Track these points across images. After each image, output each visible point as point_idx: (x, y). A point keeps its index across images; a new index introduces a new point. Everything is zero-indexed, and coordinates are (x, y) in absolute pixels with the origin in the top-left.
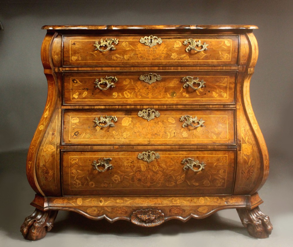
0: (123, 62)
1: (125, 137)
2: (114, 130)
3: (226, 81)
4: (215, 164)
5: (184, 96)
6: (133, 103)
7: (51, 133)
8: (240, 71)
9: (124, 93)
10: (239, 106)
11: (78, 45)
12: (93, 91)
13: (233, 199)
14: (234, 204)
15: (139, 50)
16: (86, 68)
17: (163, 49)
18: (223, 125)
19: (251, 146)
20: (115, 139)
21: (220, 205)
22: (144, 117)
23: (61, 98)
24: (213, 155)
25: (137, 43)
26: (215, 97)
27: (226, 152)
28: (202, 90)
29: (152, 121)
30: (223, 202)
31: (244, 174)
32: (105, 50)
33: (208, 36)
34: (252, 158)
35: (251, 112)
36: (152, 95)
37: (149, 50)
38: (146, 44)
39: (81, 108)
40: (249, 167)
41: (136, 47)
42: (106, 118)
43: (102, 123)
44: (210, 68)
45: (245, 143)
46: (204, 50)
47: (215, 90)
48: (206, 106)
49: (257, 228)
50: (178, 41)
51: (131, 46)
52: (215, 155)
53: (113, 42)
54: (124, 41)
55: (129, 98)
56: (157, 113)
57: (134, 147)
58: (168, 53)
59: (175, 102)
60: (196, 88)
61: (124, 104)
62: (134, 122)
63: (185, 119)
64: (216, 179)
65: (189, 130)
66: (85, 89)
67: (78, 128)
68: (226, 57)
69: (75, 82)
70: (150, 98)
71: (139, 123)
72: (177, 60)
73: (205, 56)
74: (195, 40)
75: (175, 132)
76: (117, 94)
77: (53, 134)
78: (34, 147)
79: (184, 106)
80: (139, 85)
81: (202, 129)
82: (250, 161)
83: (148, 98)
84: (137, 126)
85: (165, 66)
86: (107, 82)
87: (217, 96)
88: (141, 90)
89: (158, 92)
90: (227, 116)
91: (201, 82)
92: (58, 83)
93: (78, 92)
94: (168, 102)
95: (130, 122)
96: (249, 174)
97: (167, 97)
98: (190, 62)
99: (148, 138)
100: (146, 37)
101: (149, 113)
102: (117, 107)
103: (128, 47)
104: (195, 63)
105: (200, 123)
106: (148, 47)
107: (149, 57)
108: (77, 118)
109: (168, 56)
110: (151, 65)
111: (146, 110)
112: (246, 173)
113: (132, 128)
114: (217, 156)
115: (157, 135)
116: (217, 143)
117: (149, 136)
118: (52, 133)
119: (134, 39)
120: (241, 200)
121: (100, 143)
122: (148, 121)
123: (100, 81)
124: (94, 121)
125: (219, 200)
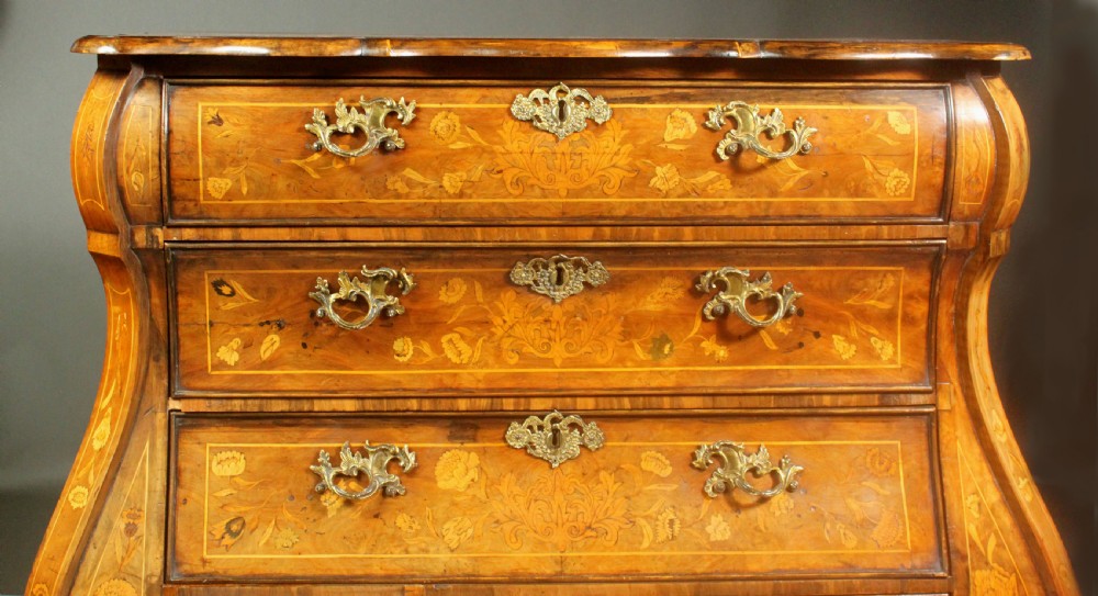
0: (435, 206)
1: (454, 545)
2: (402, 510)
3: (890, 287)
5: (707, 354)
6: (481, 386)
7: (121, 524)
8: (952, 243)
9: (444, 339)
10: (950, 400)
11: (235, 125)
12: (306, 335)
15: (509, 153)
16: (272, 231)
17: (616, 148)
18: (882, 486)
19: (1013, 578)
20: (407, 552)
22: (534, 448)
23: (163, 363)
25: (500, 121)
26: (845, 357)
28: (788, 326)
29: (569, 468)
32: (356, 153)
33: (815, 91)
35: (1000, 424)
36: (570, 352)
37: (554, 153)
38: (539, 124)
39: (256, 409)
41: (496, 139)
42: (365, 454)
43: (347, 477)
44: (824, 232)
45: (987, 563)
46: (800, 153)
47: (842, 328)
48: (807, 398)
50: (683, 110)
51: (474, 134)
53: (392, 114)
54: (440, 110)
55: (467, 364)
56: (592, 429)
57: (492, 590)
58: (638, 163)
59: (670, 382)
60: (759, 320)
61: (446, 390)
62: (491, 471)
63: (717, 457)
65: (737, 507)
66: (268, 323)
67: (241, 502)
68: (896, 184)
69: (226, 290)
70: (558, 362)
71: (513, 477)
72: (679, 197)
73: (802, 180)
74: (755, 108)
75: (672, 516)
76: (411, 348)
77: (131, 530)
78: (46, 589)
79: (708, 401)
80: (509, 306)
81: (792, 501)
83: (549, 363)
84: (503, 489)
85: (626, 222)
86: (368, 292)
87: (852, 352)
88: (518, 330)
89: (595, 339)
90: (898, 443)
91: (781, 293)
92: (150, 297)
93: (239, 336)
94: (636, 383)
95: (473, 474)
97: (632, 360)
98: (735, 204)
99: (556, 547)
100: (538, 93)
101: (555, 431)
102: (414, 404)
103: (459, 139)
104: (758, 212)
105: (782, 476)
106: (550, 138)
107: (551, 180)
108: (237, 455)
109: (638, 179)
110: (561, 219)
111: (542, 418)
113: (484, 498)
115: (593, 534)
116: (861, 565)
117: (560, 537)
118: (128, 525)
119: (483, 99)
121: (340, 570)
122: (551, 467)
123: (334, 288)
124: (312, 467)
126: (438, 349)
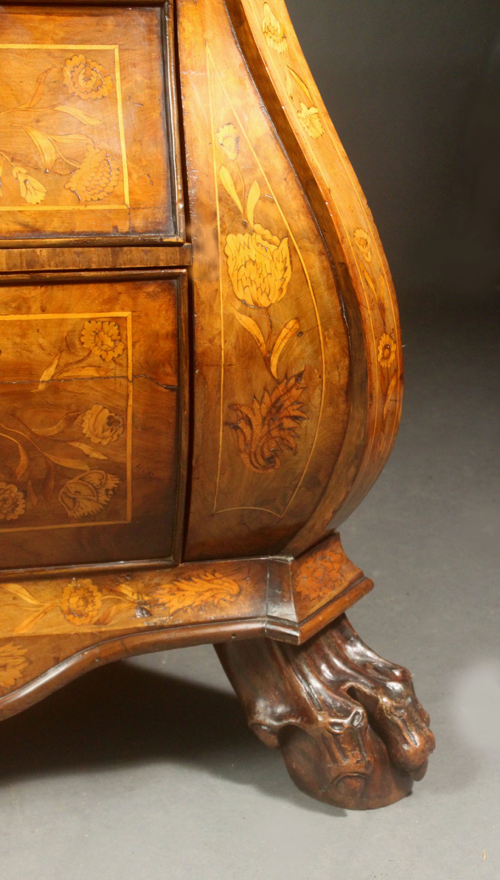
4: (47, 375)
13: (183, 585)
14: (190, 616)
18: (88, 113)
19: (284, 244)
21: (103, 629)
24: (28, 312)
27: (119, 287)
30: (124, 606)
31: (247, 430)
34: (291, 324)
40: (278, 383)
49: (338, 755)
52: (43, 310)
64: (64, 474)
82: (280, 345)
90: (116, 48)
96: (280, 427)
112: (256, 421)
114: (61, 322)
116: (49, 229)
120: (235, 588)
125: (98, 598)
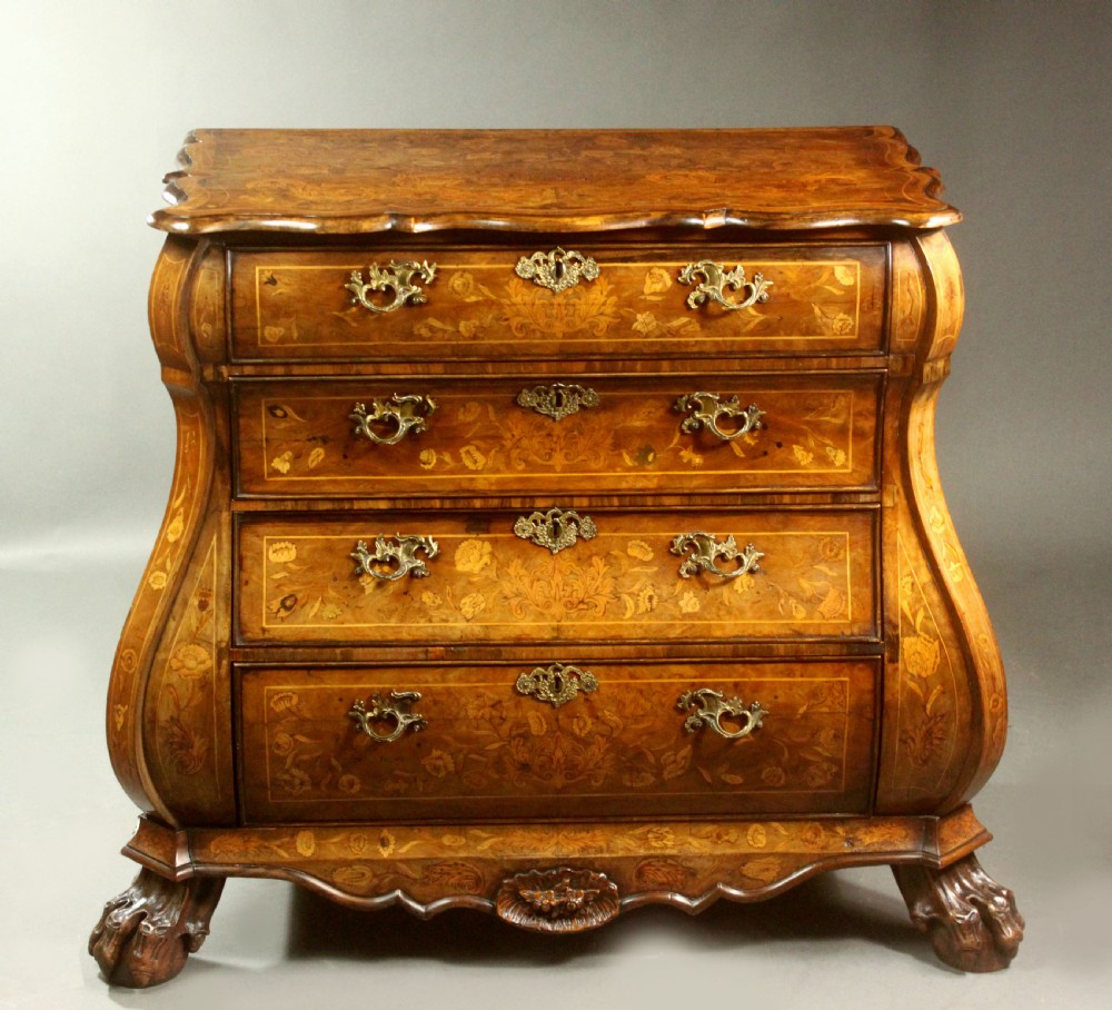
0: (453, 347)
1: (469, 616)
2: (427, 588)
3: (842, 406)
4: (802, 710)
5: (685, 461)
6: (494, 488)
7: (195, 602)
8: (893, 372)
9: (463, 450)
10: (892, 499)
11: (286, 284)
12: (346, 447)
13: (873, 829)
14: (876, 848)
15: (514, 304)
16: (318, 367)
17: (603, 299)
18: (831, 569)
19: (937, 643)
20: (430, 621)
21: (825, 852)
22: (538, 538)
23: (227, 471)
24: (794, 676)
25: (506, 279)
26: (802, 463)
27: (844, 665)
28: (754, 438)
29: (566, 555)
30: (838, 839)
31: (912, 745)
32: (387, 309)
33: (773, 250)
34: (939, 687)
35: (938, 516)
36: (567, 460)
37: (552, 304)
38: (539, 282)
39: (305, 508)
40: (930, 719)
41: (503, 294)
42: (396, 544)
43: (380, 562)
44: (782, 364)
45: (915, 632)
46: (757, 302)
47: (801, 439)
48: (769, 497)
49: (961, 937)
50: (660, 268)
51: (485, 290)
52: (802, 676)
53: (417, 275)
54: (456, 270)
55: (483, 470)
56: (586, 523)
57: (500, 652)
58: (622, 312)
59: (652, 484)
60: (725, 434)
61: (464, 491)
62: (501, 557)
63: (691, 545)
64: (807, 763)
65: (706, 586)
66: (314, 438)
67: (292, 582)
68: (839, 324)
69: (279, 413)
70: (558, 468)
71: (520, 561)
72: (657, 337)
73: (760, 323)
74: (721, 265)
75: (651, 593)
76: (435, 458)
77: (203, 606)
78: (134, 653)
79: (685, 500)
80: (516, 426)
81: (753, 581)
82: (932, 698)
83: (551, 469)
84: (512, 571)
85: (611, 359)
86: (398, 414)
87: (810, 459)
88: (525, 443)
89: (590, 449)
90: (847, 534)
91: (747, 411)
92: (215, 417)
93: (291, 449)
94: (624, 485)
95: (486, 559)
96: (931, 743)
97: (621, 466)
98: (704, 342)
99: (553, 617)
100: (538, 255)
101: (556, 525)
102: (437, 504)
103: (472, 294)
104: (723, 348)
105: (745, 560)
106: (548, 293)
107: (549, 326)
108: (290, 545)
109: (622, 325)
110: (557, 355)
111: (545, 513)
112: (918, 740)
113: (496, 579)
114: (812, 683)
115: (585, 607)
116: (807, 633)
117: (557, 609)
118: (201, 602)
119: (493, 261)
120: (904, 833)
121: (377, 636)
122: (552, 553)
123: (370, 411)
124: (353, 554)
125: (823, 834)
126: (457, 458)
